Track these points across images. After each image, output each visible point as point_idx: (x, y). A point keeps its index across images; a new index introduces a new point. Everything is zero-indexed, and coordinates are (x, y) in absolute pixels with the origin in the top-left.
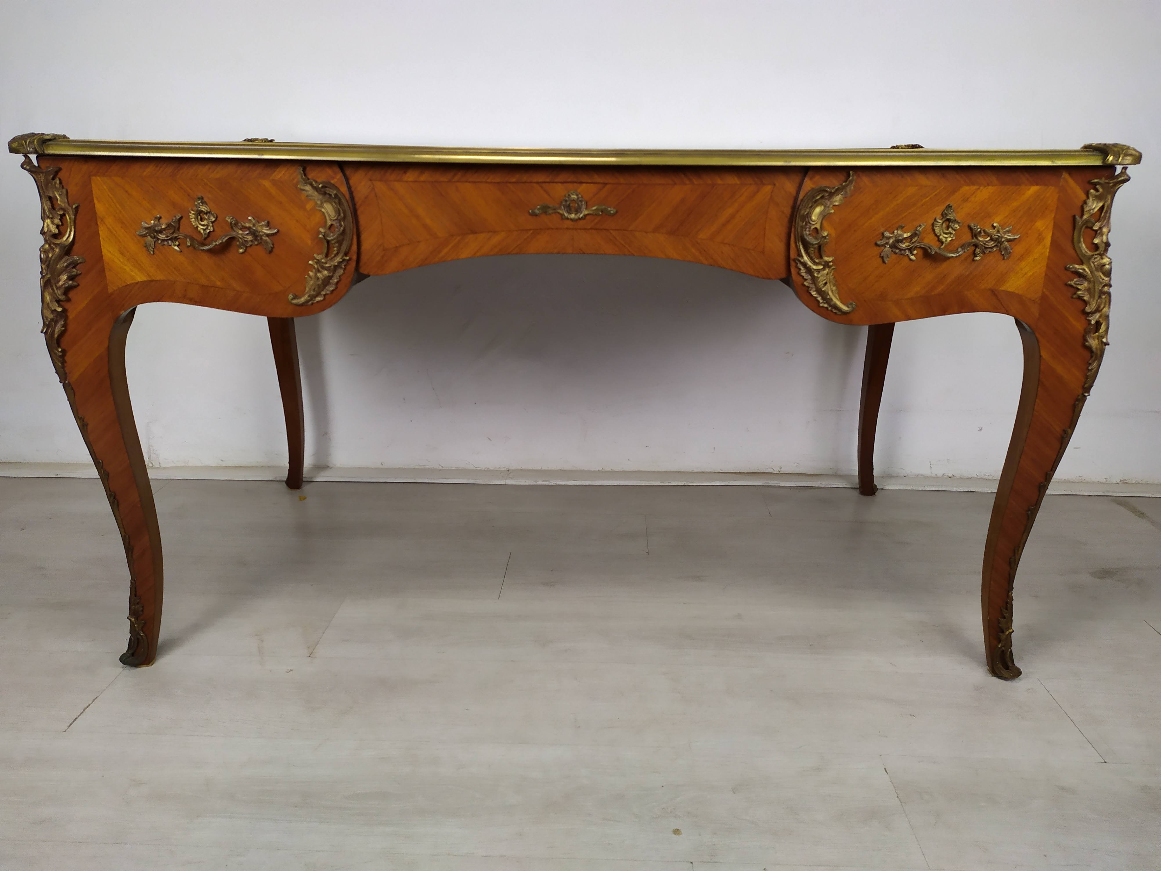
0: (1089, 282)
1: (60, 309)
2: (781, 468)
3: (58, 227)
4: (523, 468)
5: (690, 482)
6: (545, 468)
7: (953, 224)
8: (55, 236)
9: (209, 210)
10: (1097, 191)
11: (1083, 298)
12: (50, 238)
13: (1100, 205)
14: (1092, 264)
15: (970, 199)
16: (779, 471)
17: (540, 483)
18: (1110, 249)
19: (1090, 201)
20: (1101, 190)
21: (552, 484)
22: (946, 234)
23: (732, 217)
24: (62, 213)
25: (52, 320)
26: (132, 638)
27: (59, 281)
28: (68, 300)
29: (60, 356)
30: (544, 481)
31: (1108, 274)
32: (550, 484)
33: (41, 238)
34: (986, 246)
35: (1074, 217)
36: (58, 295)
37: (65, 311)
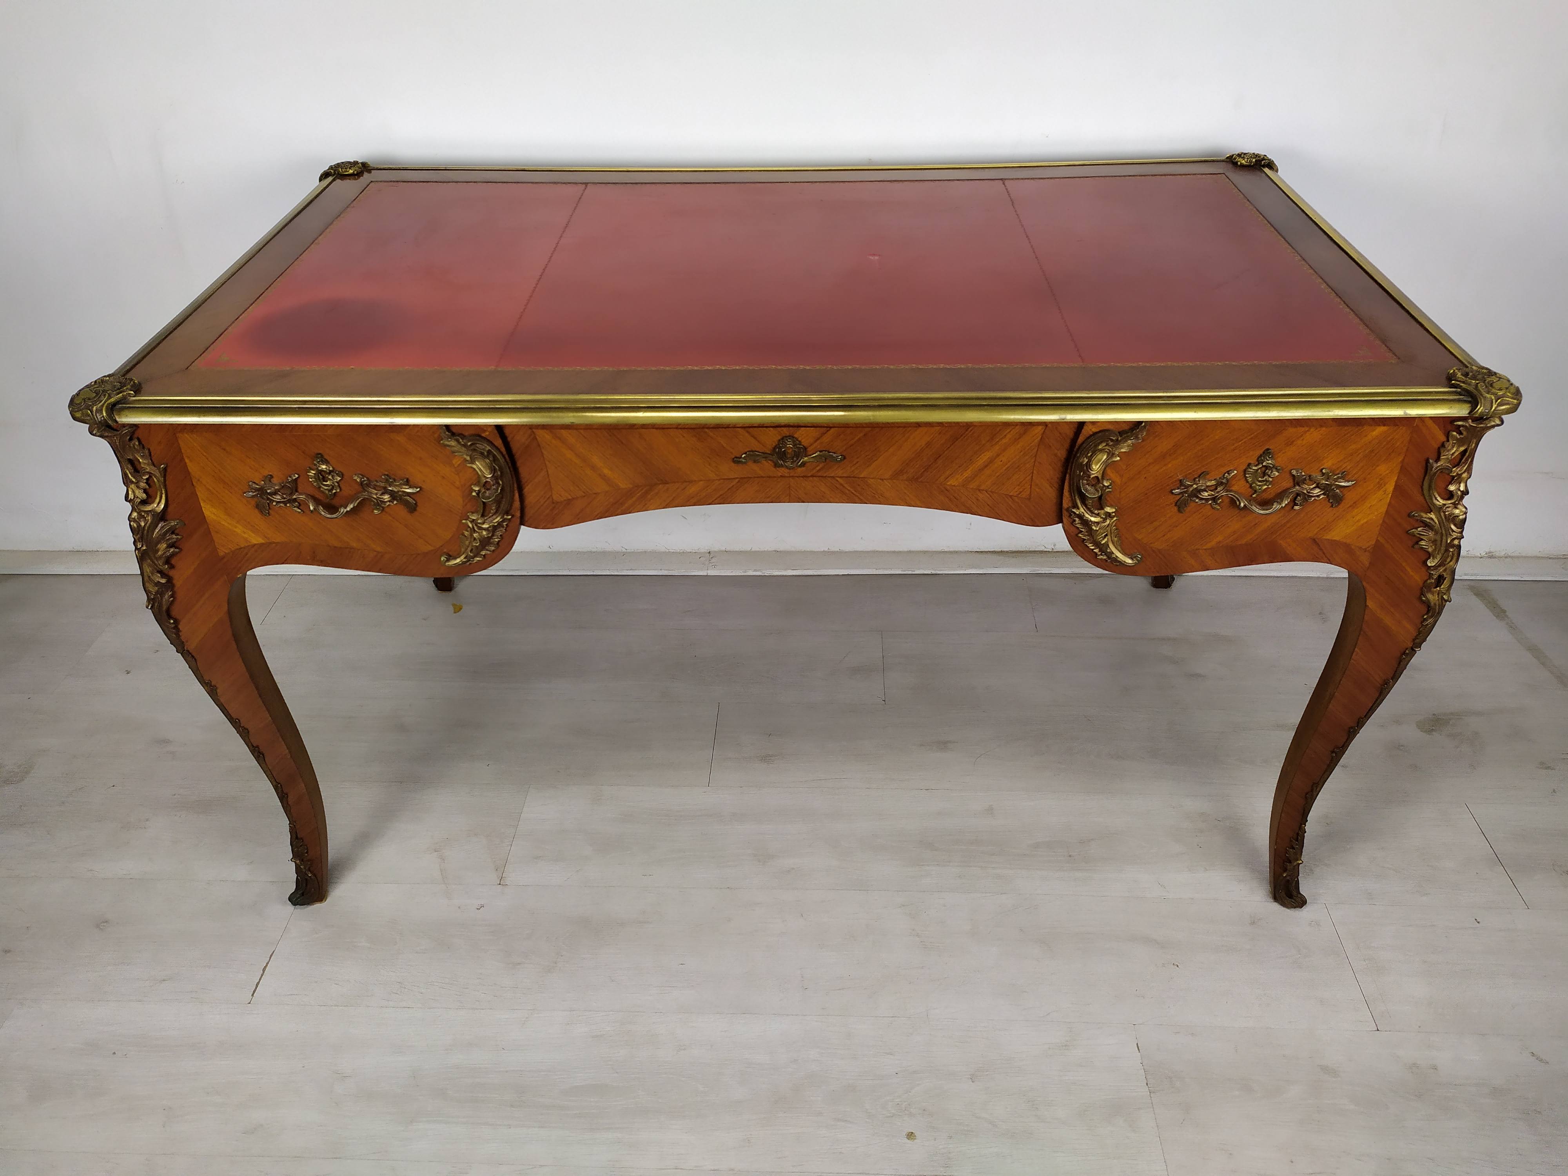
0: (1436, 533)
1: (163, 581)
2: (1055, 545)
3: (145, 491)
4: (728, 549)
5: (938, 570)
6: (755, 548)
7: (1270, 472)
8: (144, 502)
9: (331, 469)
10: (1460, 433)
11: (1427, 550)
12: (138, 505)
13: (1462, 449)
14: (1442, 514)
15: (1295, 443)
16: (1053, 549)
17: (751, 573)
18: (1466, 497)
19: (1448, 445)
20: (1465, 433)
21: (766, 574)
22: (1260, 481)
23: (991, 461)
24: (147, 477)
25: (157, 593)
26: (299, 878)
27: (158, 551)
28: (172, 567)
29: (174, 628)
30: (755, 570)
31: (1461, 524)
32: (763, 574)
33: (128, 507)
34: (1311, 495)
35: (1427, 461)
36: (159, 566)
37: (170, 580)
